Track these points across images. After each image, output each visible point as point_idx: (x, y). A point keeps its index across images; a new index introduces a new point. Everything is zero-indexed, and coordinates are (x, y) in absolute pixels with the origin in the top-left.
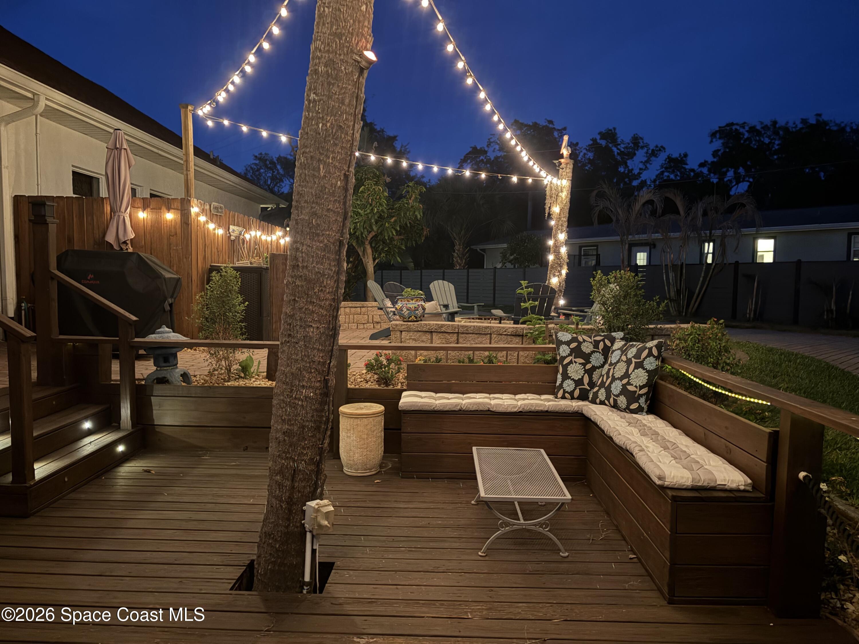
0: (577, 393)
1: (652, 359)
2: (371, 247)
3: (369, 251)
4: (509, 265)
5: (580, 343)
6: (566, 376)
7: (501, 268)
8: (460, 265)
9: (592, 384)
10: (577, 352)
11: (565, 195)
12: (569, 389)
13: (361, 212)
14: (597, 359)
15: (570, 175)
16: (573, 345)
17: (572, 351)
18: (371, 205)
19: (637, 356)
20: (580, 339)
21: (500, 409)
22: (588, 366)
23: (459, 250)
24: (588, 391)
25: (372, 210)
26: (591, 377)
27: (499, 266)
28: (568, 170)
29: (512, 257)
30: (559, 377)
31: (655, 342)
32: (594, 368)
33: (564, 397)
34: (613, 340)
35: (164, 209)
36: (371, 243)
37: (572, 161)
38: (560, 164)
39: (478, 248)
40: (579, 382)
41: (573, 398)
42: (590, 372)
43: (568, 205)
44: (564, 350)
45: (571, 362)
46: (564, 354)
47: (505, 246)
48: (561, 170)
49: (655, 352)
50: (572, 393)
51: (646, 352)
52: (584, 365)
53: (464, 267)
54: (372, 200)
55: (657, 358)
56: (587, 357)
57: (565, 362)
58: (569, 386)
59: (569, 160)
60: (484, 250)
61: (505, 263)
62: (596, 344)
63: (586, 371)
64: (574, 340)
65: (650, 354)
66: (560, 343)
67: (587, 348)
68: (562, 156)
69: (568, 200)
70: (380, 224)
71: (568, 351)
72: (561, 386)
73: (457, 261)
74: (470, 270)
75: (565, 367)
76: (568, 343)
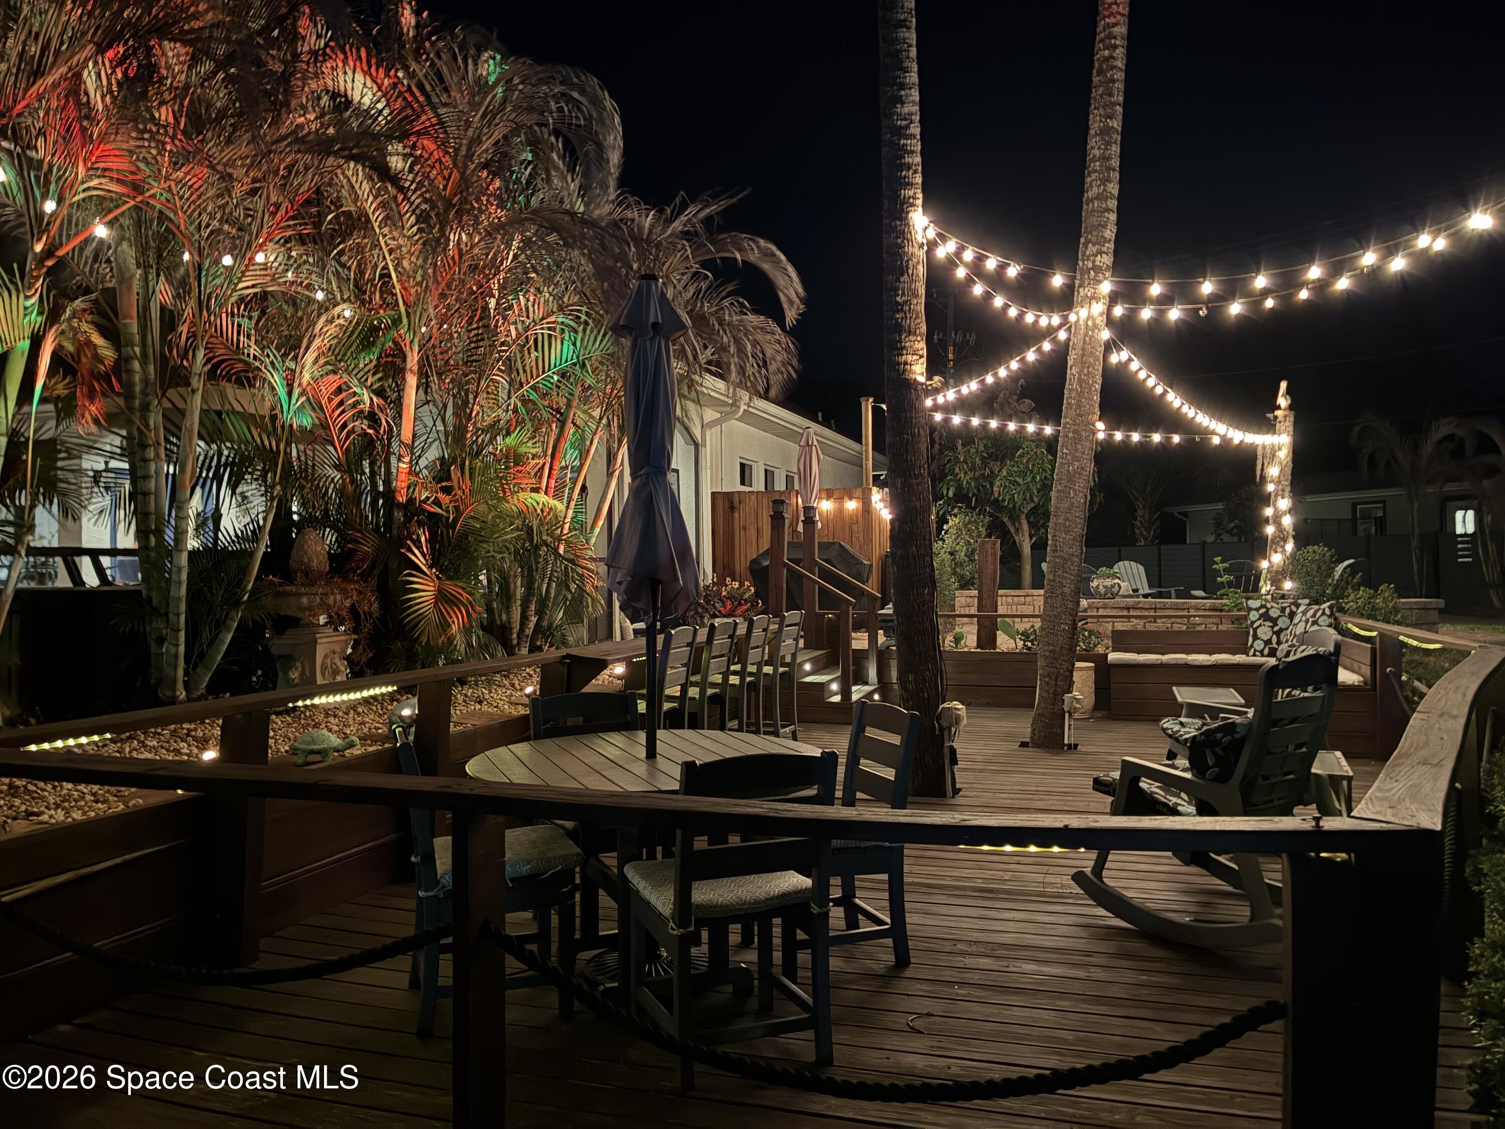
0: (1266, 651)
1: (1324, 617)
2: (1029, 522)
3: (1025, 526)
4: (1226, 537)
5: (1268, 609)
6: (1256, 637)
7: (1214, 542)
8: (1146, 539)
9: (1279, 643)
10: (1266, 617)
11: (1284, 454)
12: (1259, 648)
13: (1020, 480)
14: (1282, 622)
15: (1291, 429)
16: (1262, 611)
17: (1261, 616)
18: (1032, 472)
19: (1314, 616)
20: (1269, 605)
21: (1197, 663)
22: (1276, 629)
23: (1143, 517)
24: (1276, 650)
25: (1034, 478)
26: (1278, 638)
27: (1211, 539)
28: (1287, 424)
29: (1232, 525)
30: (1251, 639)
31: (1328, 604)
32: (1281, 630)
33: (1254, 655)
34: (1298, 606)
35: (846, 498)
36: (1028, 518)
37: (1292, 413)
38: (1276, 417)
39: (1176, 510)
40: (1268, 642)
41: (1263, 656)
42: (1278, 633)
43: (1290, 464)
44: (1254, 616)
45: (1260, 625)
46: (1254, 619)
47: (1220, 506)
48: (1278, 425)
49: (1328, 612)
50: (1262, 652)
51: (1320, 612)
52: (1272, 627)
53: (1152, 541)
54: (1033, 465)
55: (1330, 616)
56: (1274, 621)
57: (1255, 625)
58: (1259, 645)
59: (1287, 412)
60: (1185, 514)
61: (1220, 535)
62: (1283, 610)
63: (1274, 633)
64: (1263, 606)
65: (1324, 613)
66: (1250, 609)
67: (1274, 613)
68: (1279, 408)
69: (1290, 459)
70: (1042, 493)
71: (1257, 616)
72: (1252, 646)
73: (1141, 534)
74: (1163, 547)
75: (1255, 630)
76: (1257, 610)
